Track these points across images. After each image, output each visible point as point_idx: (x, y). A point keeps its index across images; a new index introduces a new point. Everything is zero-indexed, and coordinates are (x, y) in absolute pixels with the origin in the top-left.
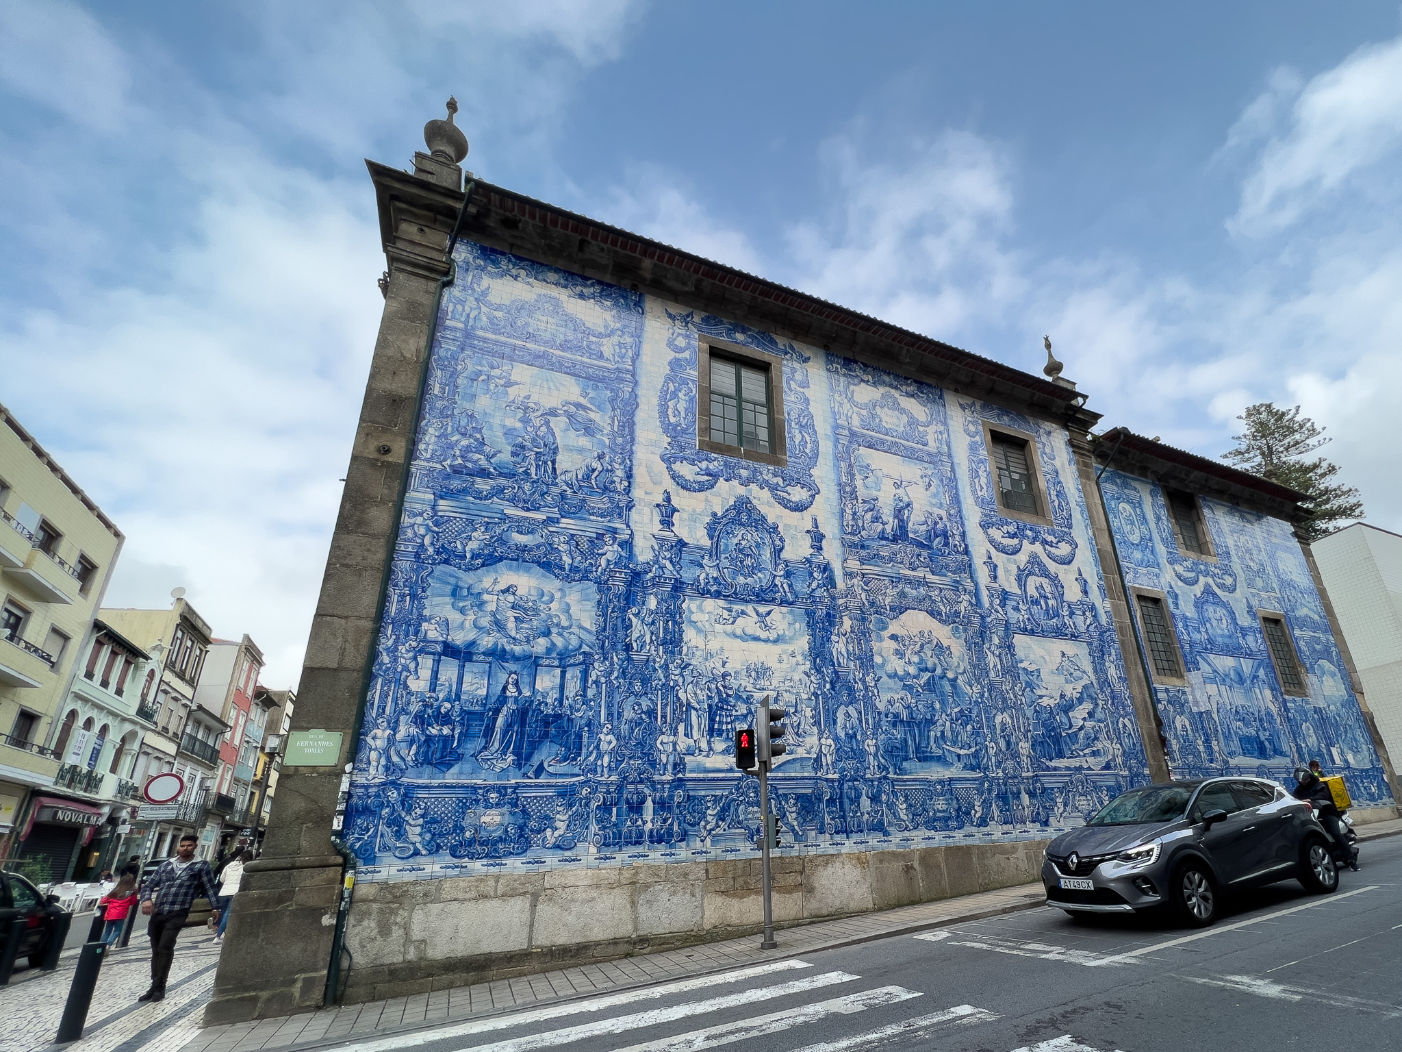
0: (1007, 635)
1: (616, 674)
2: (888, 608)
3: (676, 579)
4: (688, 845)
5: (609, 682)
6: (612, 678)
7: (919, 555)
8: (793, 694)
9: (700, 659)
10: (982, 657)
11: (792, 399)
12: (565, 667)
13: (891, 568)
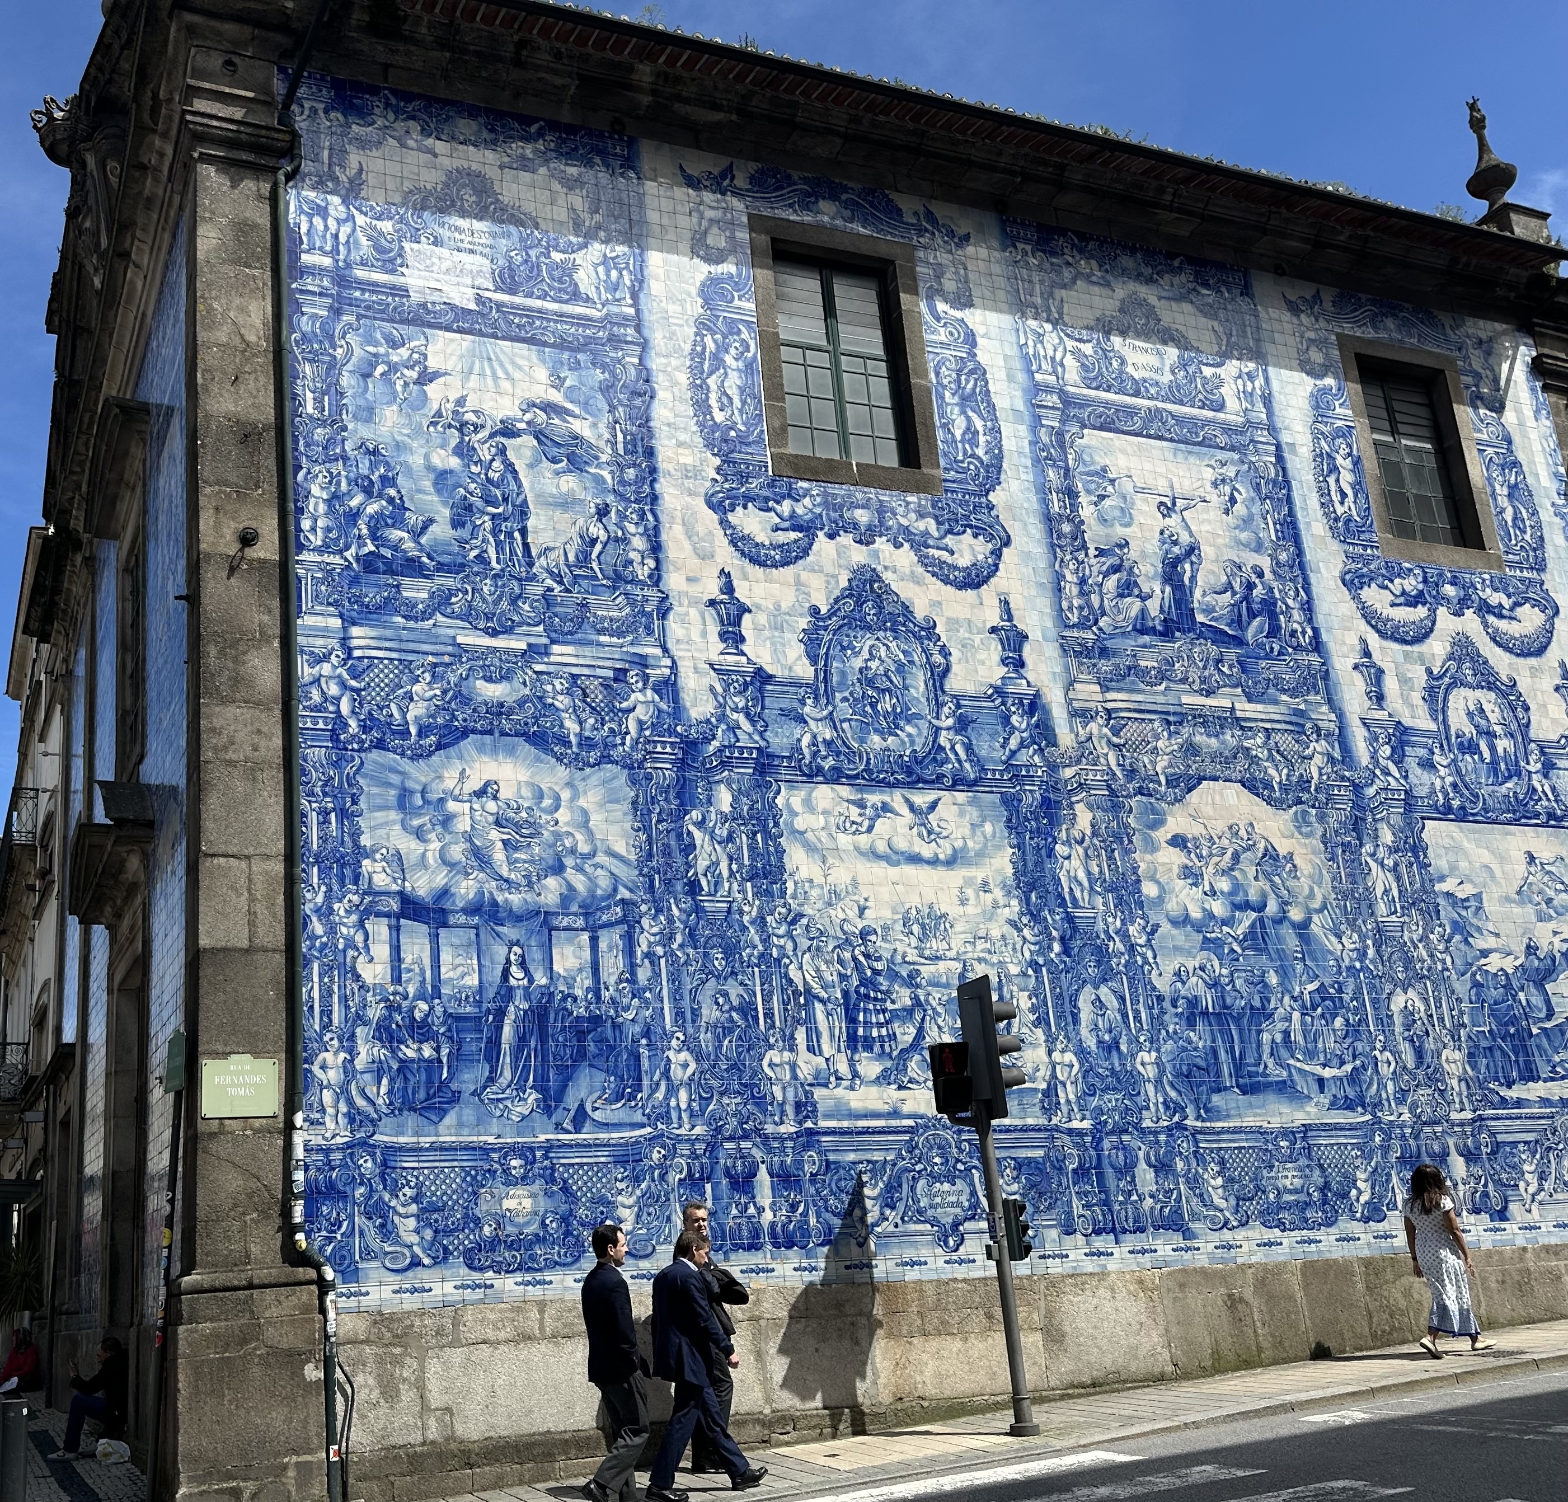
0: (1410, 824)
2: (1163, 781)
3: (760, 750)
4: (837, 1253)
5: (670, 954)
6: (675, 946)
7: (1219, 661)
8: (993, 965)
9: (820, 905)
10: (1358, 872)
11: (943, 338)
12: (594, 931)
13: (1163, 693)
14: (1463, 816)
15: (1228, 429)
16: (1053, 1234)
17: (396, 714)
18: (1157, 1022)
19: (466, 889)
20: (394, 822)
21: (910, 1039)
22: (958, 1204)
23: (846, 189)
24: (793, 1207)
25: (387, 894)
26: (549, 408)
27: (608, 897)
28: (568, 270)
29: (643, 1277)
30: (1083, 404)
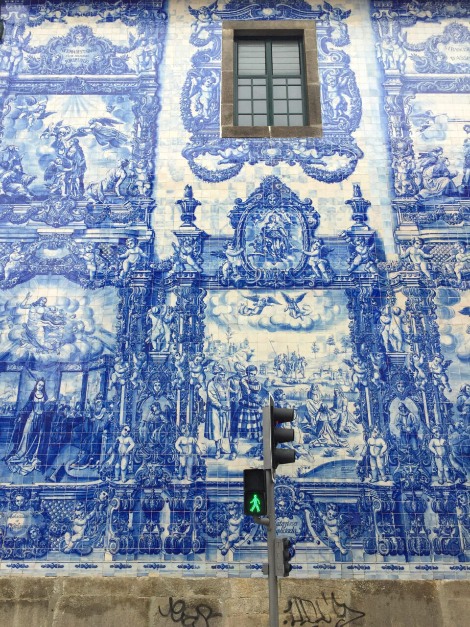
1: (135, 375)
2: (459, 276)
3: (197, 274)
4: (208, 558)
5: (129, 384)
6: (132, 379)
8: (331, 386)
9: (223, 355)
11: (329, 61)
12: (86, 372)
13: (462, 228)
16: (360, 553)
17: (0, 268)
18: (447, 420)
22: (293, 531)
23: (279, 2)
24: (183, 529)
26: (105, 121)
27: (98, 354)
28: (124, 60)
29: (83, 566)
30: (416, 81)
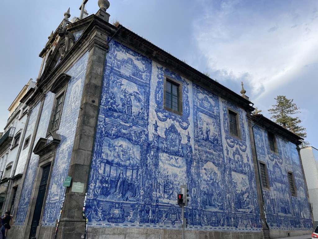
0: (230, 171)
2: (204, 160)
3: (158, 147)
4: (159, 224)
5: (142, 175)
7: (211, 145)
8: (182, 183)
9: (162, 171)
10: (224, 177)
11: (184, 96)
12: (133, 170)
13: (205, 148)
14: (236, 171)
15: (215, 116)
17: (110, 132)
18: (201, 194)
19: (116, 160)
20: (107, 148)
21: (171, 192)
22: (175, 218)
23: (176, 74)
24: (154, 216)
25: (105, 159)
26: (137, 93)
27: (135, 165)
28: (142, 75)
29: (132, 225)
30: (199, 109)
